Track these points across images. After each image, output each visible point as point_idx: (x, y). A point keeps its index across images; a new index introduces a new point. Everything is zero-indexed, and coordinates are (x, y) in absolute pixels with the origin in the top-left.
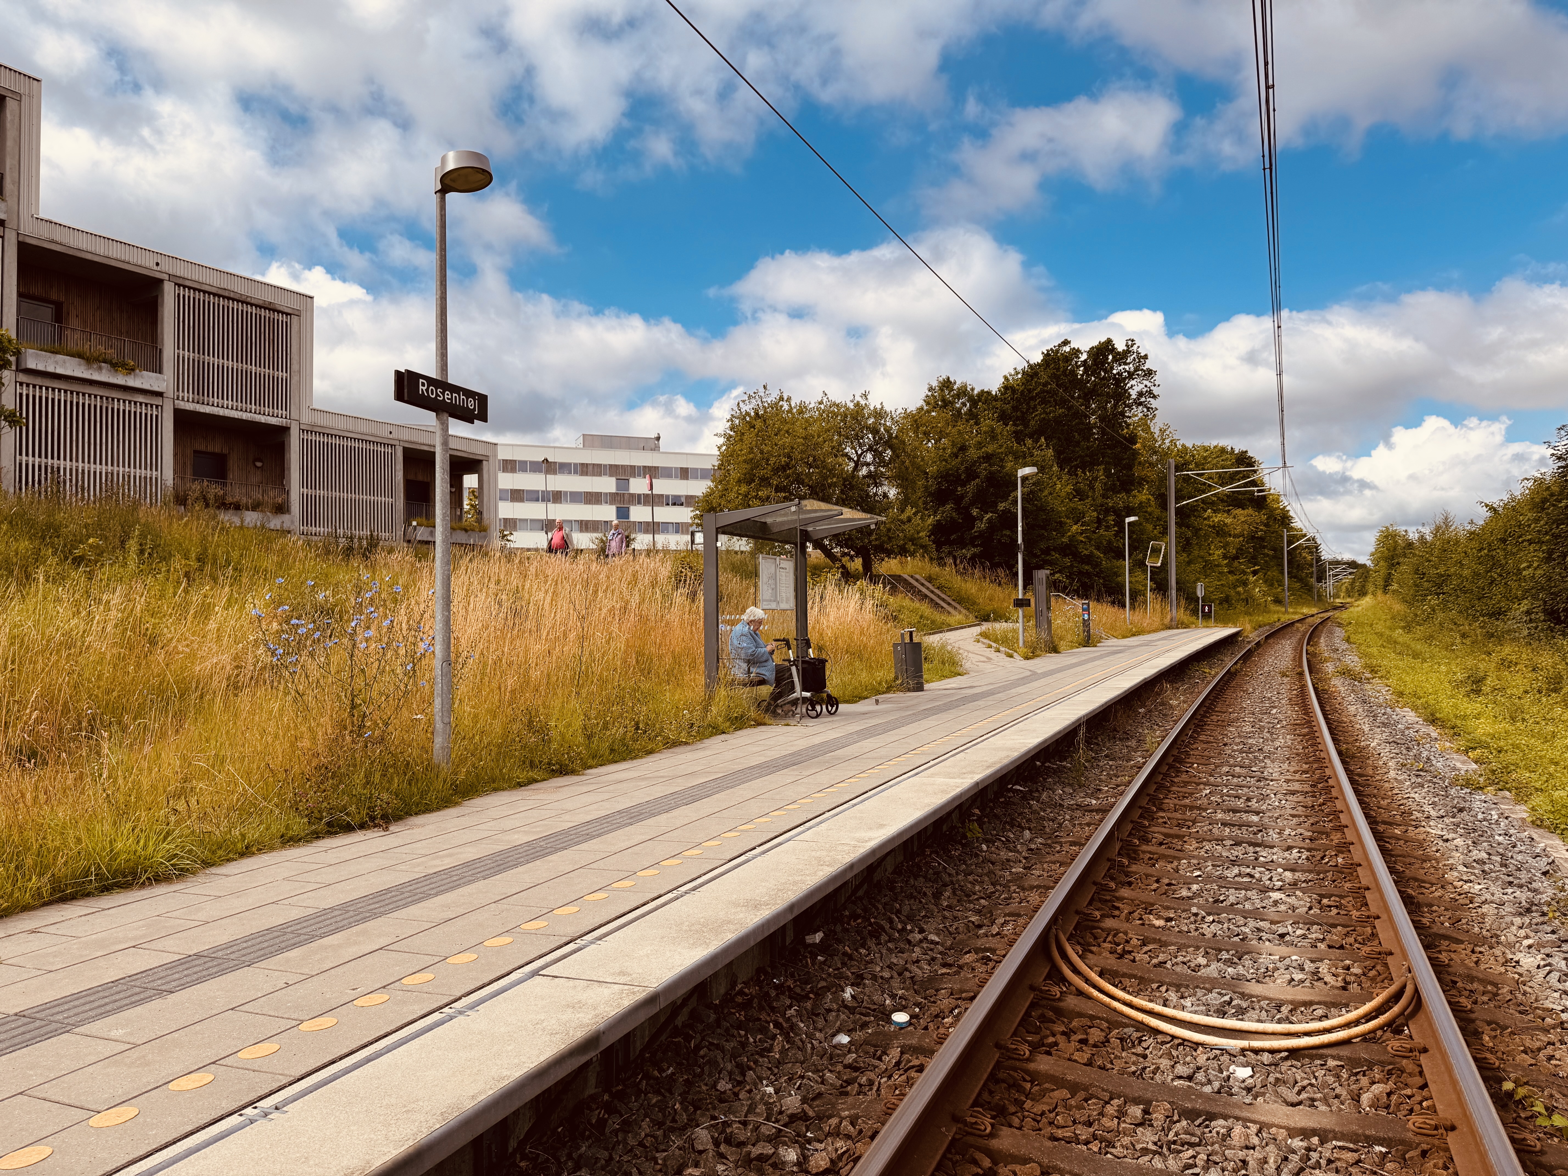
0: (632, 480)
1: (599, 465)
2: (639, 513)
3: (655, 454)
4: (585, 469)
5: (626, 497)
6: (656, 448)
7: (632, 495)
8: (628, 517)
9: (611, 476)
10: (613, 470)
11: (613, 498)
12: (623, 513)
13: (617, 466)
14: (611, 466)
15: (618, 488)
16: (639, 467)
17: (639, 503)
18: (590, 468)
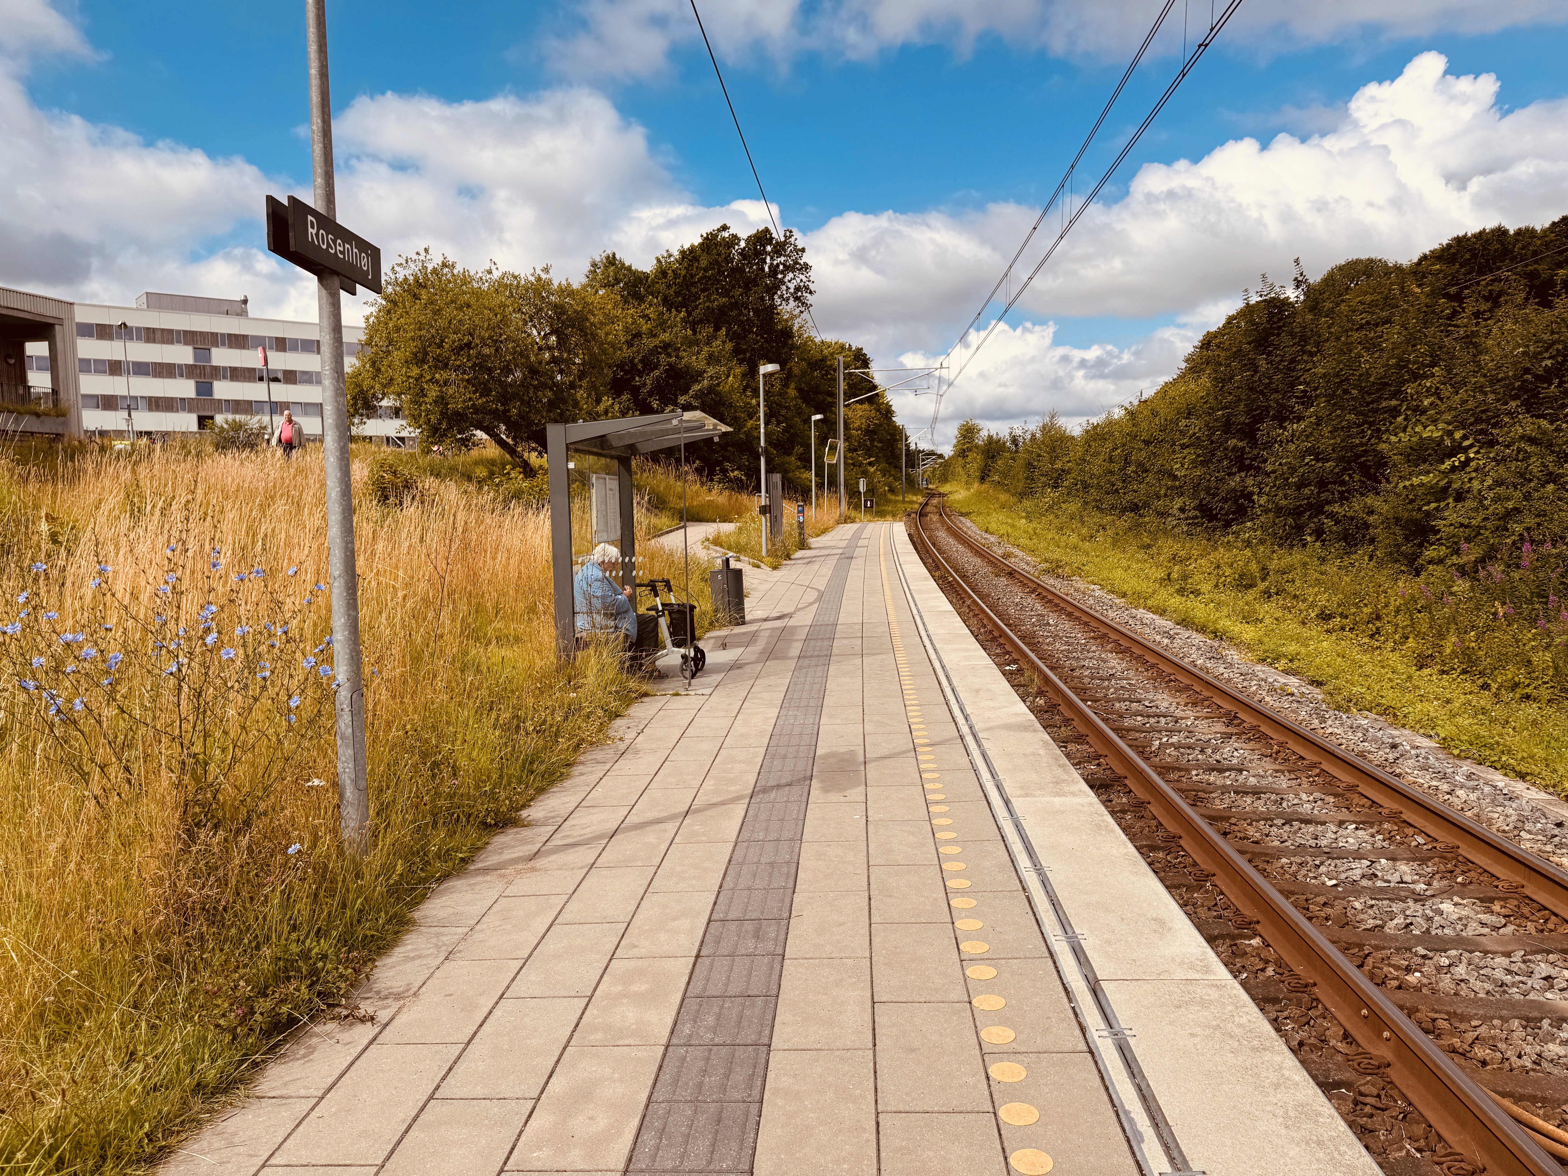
0: (214, 350)
1: (171, 331)
2: (223, 390)
3: (242, 321)
4: (151, 335)
5: (208, 370)
6: (243, 313)
7: (216, 369)
8: (211, 394)
9: (186, 344)
10: (189, 337)
11: (188, 371)
12: (205, 389)
13: (193, 333)
14: (185, 332)
15: (196, 358)
16: (223, 335)
17: (225, 378)
18: (158, 335)
